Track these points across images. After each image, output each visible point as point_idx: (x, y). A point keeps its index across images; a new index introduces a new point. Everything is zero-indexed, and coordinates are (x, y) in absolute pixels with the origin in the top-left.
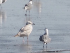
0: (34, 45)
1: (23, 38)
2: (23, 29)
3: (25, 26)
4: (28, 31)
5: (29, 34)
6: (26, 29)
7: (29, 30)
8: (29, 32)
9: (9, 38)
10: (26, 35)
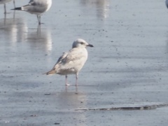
0: (90, 94)
1: (66, 77)
2: (65, 56)
3: (70, 51)
4: (77, 62)
5: (79, 68)
6: (73, 56)
7: (79, 58)
8: (80, 64)
9: (33, 79)
10: (73, 70)
